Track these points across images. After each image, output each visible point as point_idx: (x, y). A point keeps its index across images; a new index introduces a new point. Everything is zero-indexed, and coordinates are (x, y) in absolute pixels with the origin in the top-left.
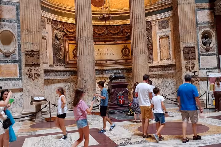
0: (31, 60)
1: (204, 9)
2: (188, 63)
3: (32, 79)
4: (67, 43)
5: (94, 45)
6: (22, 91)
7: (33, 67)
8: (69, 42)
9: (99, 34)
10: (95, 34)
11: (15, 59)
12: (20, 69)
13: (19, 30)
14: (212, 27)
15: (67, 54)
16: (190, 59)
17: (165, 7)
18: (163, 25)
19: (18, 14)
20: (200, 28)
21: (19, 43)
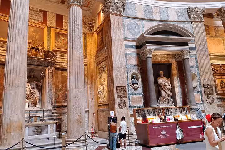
0: (208, 91)
3: (210, 103)
4: (216, 78)
6: (205, 112)
7: (210, 96)
8: (217, 77)
11: (198, 91)
12: (202, 97)
13: (198, 72)
15: (217, 86)
19: (197, 62)
21: (199, 80)
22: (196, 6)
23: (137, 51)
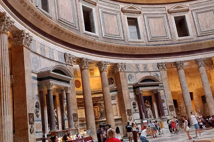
0: (75, 119)
1: (132, 92)
2: (129, 117)
5: (78, 109)
7: (76, 122)
9: (80, 103)
10: (78, 103)
14: (136, 100)
16: (130, 115)
17: (113, 90)
18: (112, 98)
20: (132, 100)
22: (69, 53)
23: (38, 83)
